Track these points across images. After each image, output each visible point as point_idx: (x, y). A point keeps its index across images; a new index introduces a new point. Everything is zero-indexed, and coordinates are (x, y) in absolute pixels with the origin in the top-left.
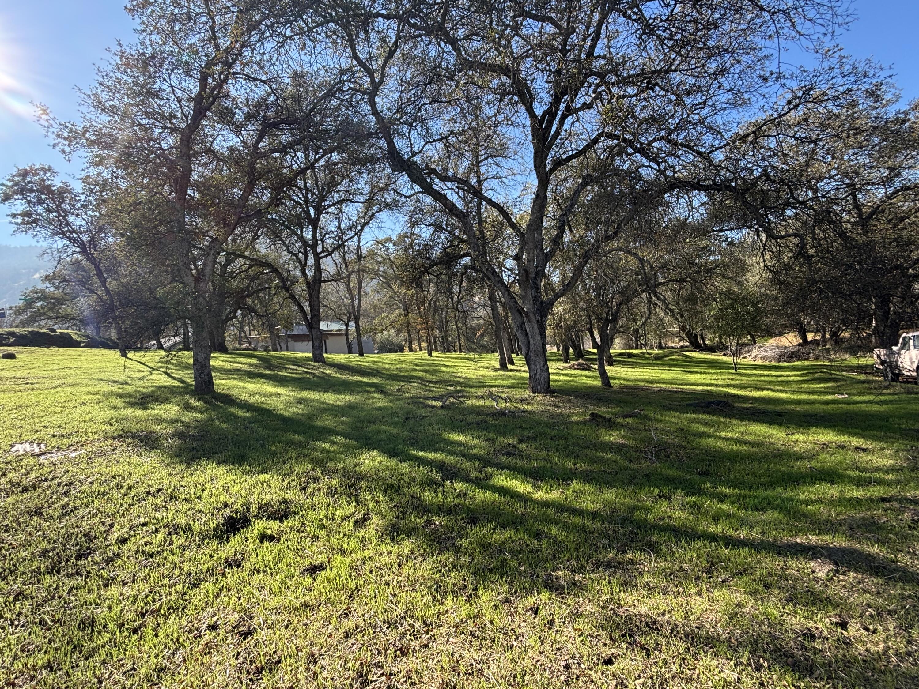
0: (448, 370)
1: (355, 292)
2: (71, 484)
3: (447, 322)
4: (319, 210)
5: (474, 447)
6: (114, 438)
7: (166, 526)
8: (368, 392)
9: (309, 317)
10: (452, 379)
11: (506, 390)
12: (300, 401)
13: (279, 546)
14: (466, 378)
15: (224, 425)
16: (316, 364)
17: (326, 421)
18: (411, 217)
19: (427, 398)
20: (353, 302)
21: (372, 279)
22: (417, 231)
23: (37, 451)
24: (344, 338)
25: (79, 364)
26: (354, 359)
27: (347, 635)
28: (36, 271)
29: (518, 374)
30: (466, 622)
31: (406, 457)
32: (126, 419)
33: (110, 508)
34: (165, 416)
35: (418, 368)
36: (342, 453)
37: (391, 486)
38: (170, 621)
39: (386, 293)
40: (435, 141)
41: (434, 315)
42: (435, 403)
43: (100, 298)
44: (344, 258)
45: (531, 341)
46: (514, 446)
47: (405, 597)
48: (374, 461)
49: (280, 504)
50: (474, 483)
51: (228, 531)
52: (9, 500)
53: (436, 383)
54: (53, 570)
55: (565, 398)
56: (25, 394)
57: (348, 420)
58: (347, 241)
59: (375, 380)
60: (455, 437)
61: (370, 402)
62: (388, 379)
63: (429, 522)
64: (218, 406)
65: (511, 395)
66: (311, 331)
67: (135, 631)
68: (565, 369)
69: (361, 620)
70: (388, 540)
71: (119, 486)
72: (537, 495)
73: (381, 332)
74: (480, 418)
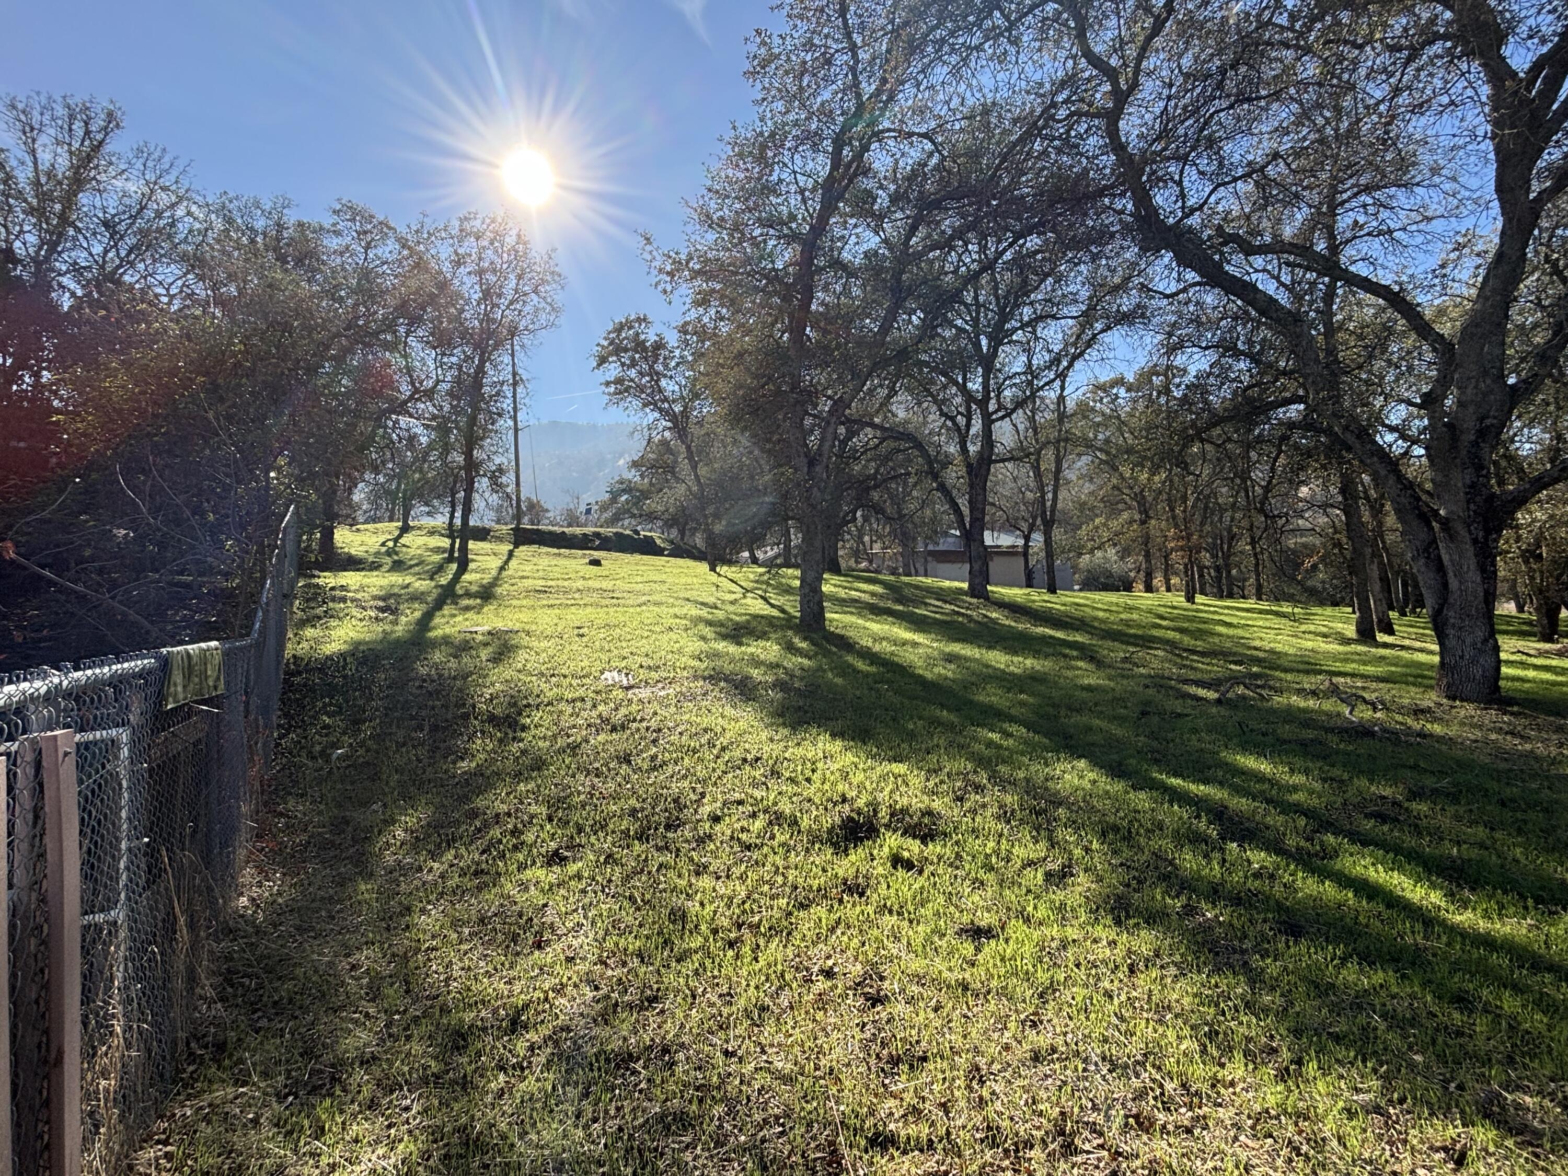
0: (1231, 632)
1: (1048, 479)
2: (660, 730)
3: (1232, 537)
4: (999, 337)
5: (1295, 789)
6: (704, 679)
7: (766, 811)
8: (1065, 656)
9: (967, 520)
10: (1241, 650)
11: (1374, 685)
12: (950, 658)
13: (921, 881)
14: (1272, 652)
15: (839, 681)
16: (974, 601)
17: (992, 696)
18: (1170, 335)
19: (1186, 681)
20: (1043, 497)
21: (1079, 455)
22: (1179, 360)
23: (625, 682)
24: (1021, 560)
25: (664, 577)
26: (1038, 598)
27: (1036, 1058)
28: (621, 456)
29: (1403, 654)
30: (1277, 1117)
31: (1143, 783)
32: (716, 655)
33: (701, 772)
34: (762, 657)
35: (1164, 623)
36: (1023, 754)
37: (1116, 829)
38: (773, 946)
39: (1106, 482)
40: (1235, 180)
41: (1202, 524)
42: (1202, 692)
43: (689, 489)
44: (1032, 419)
45: (1453, 583)
46: (1395, 803)
47: (1145, 1030)
48: (1081, 777)
49: (923, 815)
50: (1295, 859)
51: (846, 839)
52: (599, 738)
53: (1203, 654)
54: (642, 836)
55: (1542, 719)
56: (612, 610)
57: (1031, 700)
58: (1042, 388)
59: (1079, 638)
60: (1250, 762)
61: (1069, 674)
62: (1103, 638)
63: (1190, 910)
64: (830, 651)
65: (1387, 697)
66: (967, 545)
67: (731, 944)
68: (1541, 654)
69: (1060, 1040)
70: (1109, 921)
71: (711, 744)
72: (1459, 918)
73: (1091, 552)
74: (1310, 734)
